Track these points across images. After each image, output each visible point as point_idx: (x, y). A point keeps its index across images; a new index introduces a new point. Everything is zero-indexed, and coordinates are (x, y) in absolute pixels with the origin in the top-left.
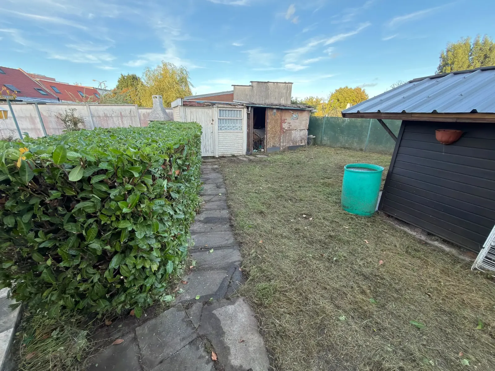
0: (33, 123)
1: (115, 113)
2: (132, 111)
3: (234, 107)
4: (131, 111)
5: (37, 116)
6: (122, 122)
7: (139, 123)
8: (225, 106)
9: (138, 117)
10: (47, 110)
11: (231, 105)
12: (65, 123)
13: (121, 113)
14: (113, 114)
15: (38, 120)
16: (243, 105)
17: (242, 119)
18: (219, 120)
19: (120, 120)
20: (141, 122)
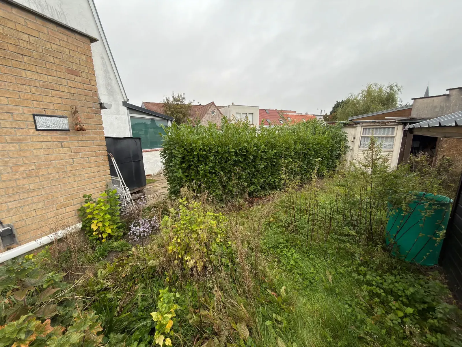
3: (384, 124)
8: (372, 124)
11: (380, 123)
16: (395, 122)
17: (394, 137)
18: (363, 139)
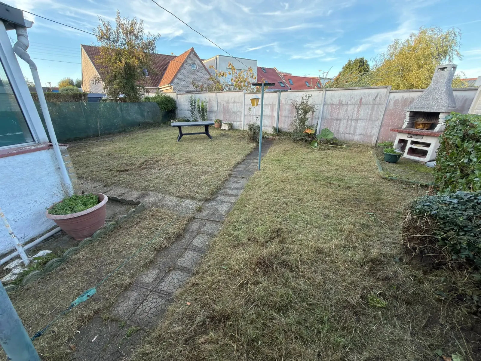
0: (272, 110)
1: (353, 100)
2: (379, 97)
4: (376, 97)
5: (277, 104)
6: (358, 111)
7: (383, 114)
9: (384, 106)
10: (286, 97)
12: (298, 111)
13: (361, 99)
14: (350, 100)
15: (276, 108)
19: (356, 109)
20: (387, 112)
